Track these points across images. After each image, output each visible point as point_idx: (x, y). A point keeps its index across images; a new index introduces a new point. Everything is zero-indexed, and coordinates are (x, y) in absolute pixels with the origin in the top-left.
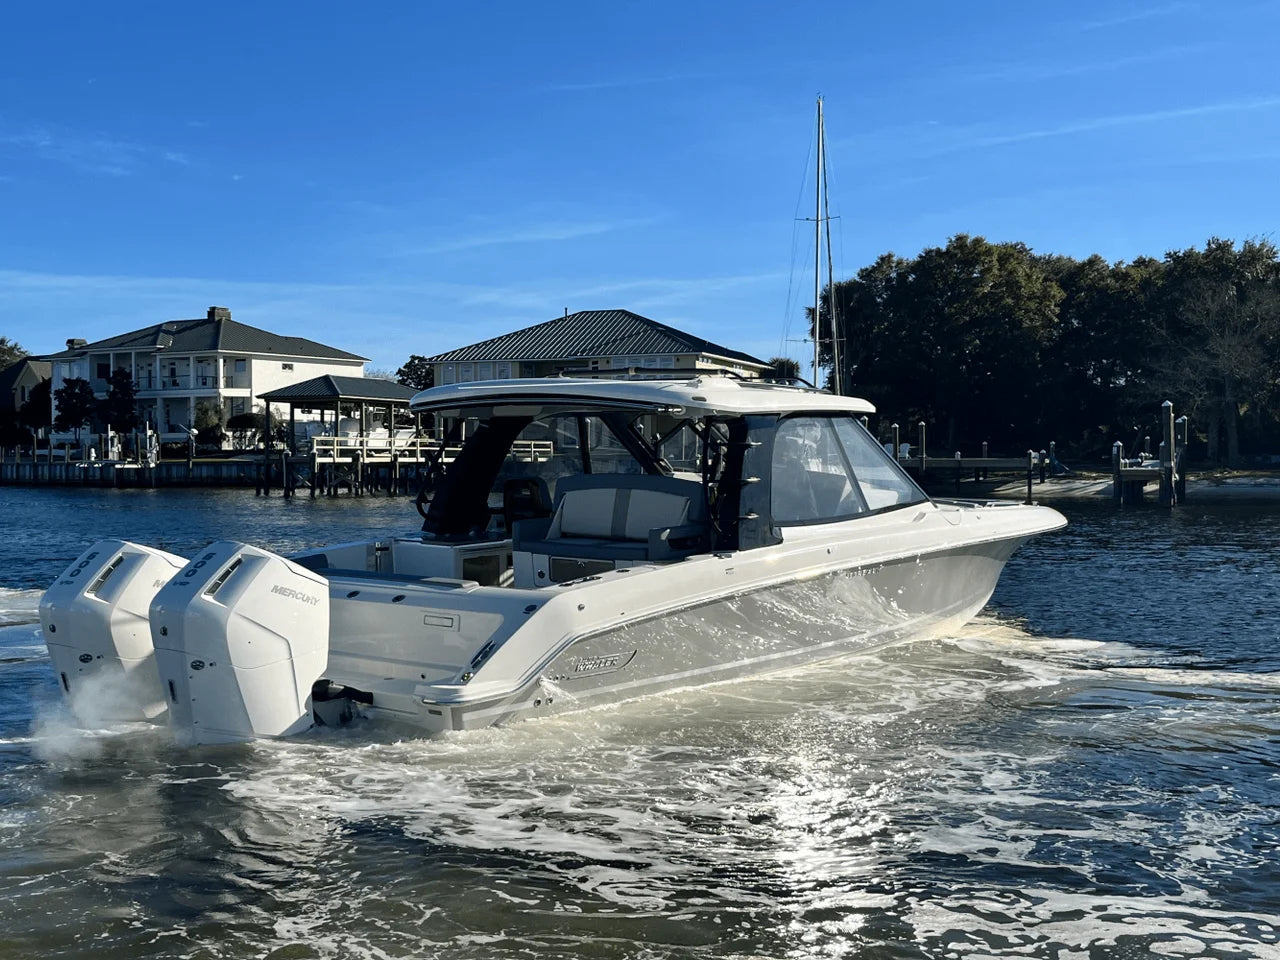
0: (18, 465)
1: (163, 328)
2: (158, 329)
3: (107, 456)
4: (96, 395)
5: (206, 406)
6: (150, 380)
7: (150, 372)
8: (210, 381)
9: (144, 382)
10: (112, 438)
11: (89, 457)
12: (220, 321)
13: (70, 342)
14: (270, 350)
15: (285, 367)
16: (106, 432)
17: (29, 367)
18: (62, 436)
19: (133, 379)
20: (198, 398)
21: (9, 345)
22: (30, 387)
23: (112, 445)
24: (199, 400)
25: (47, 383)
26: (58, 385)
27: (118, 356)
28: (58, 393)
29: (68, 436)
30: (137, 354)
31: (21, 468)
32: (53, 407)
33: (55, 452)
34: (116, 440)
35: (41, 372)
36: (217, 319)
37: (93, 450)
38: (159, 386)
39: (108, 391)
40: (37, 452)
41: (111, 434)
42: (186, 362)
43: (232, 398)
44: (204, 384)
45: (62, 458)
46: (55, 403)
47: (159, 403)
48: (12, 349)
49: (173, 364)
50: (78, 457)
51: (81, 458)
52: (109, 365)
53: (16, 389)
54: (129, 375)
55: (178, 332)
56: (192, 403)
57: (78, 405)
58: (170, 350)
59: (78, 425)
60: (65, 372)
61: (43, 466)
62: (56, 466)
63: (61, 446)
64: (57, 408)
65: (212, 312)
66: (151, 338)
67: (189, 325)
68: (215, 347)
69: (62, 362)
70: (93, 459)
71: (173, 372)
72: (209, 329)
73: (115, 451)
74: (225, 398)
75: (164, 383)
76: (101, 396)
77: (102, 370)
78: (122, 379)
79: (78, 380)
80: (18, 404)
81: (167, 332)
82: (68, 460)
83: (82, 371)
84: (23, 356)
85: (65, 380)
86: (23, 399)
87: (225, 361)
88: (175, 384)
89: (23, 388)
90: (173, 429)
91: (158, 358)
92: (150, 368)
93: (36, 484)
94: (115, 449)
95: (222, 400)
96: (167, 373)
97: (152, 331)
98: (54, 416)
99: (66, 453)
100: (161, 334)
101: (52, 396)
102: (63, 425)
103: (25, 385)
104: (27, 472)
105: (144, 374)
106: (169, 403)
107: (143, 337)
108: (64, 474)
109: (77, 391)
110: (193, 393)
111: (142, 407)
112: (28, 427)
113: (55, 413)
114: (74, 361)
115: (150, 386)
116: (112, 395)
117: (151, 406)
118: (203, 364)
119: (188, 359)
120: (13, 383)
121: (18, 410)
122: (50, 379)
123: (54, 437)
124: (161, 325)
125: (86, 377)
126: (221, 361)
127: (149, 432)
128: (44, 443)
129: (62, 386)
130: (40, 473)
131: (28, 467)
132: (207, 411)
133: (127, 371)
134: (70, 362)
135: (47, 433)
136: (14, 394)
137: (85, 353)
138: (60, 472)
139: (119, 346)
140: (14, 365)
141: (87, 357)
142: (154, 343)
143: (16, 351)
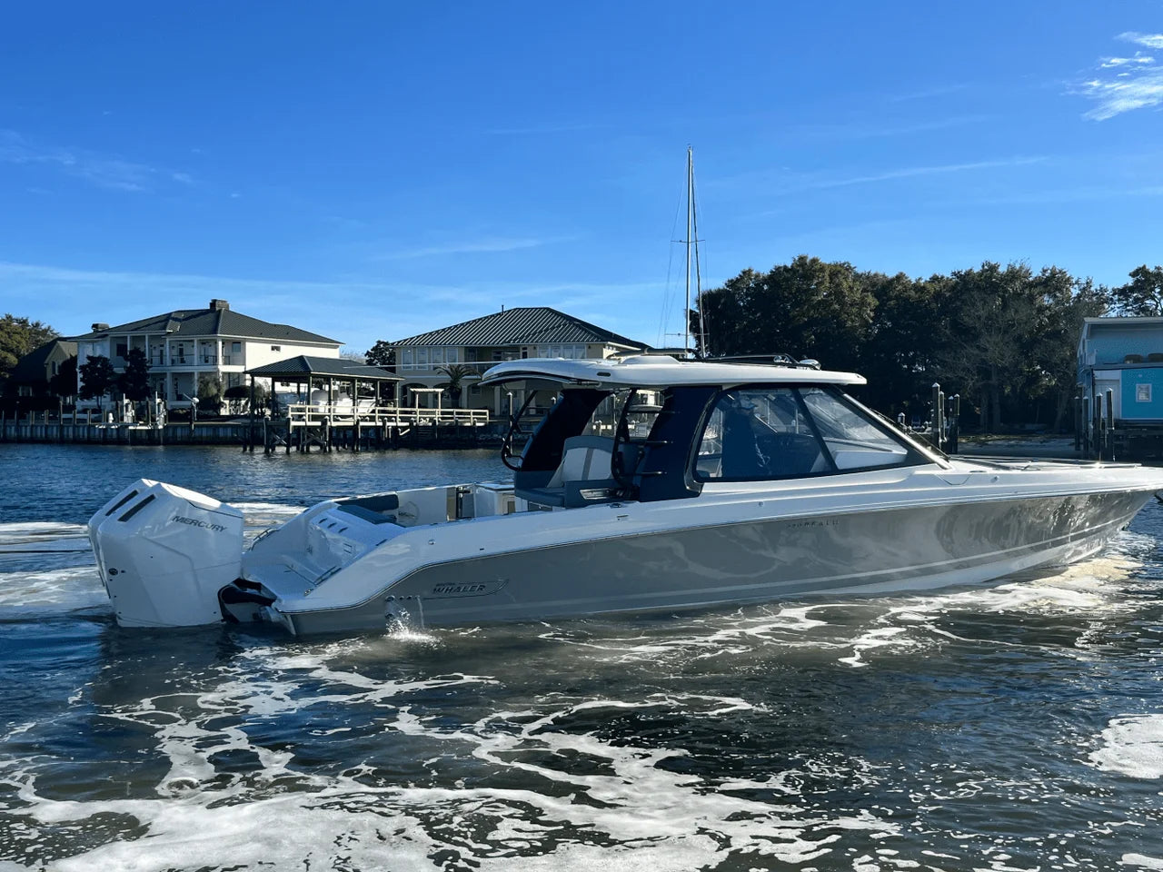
0: (47, 427)
1: (172, 316)
2: (168, 317)
3: (122, 419)
4: (115, 369)
5: (208, 379)
6: (162, 358)
7: (162, 351)
8: (211, 359)
9: (156, 360)
10: (127, 405)
11: (108, 420)
12: (220, 311)
13: (95, 326)
14: (261, 335)
15: (273, 349)
16: (122, 400)
17: (59, 346)
18: (86, 403)
19: (147, 357)
20: (201, 373)
21: (43, 327)
22: (59, 362)
23: (127, 411)
24: (202, 375)
25: (74, 360)
26: (82, 361)
27: (133, 338)
28: (81, 367)
29: (92, 403)
30: (152, 337)
31: (50, 429)
32: (79, 380)
33: (78, 416)
34: (130, 407)
35: (69, 350)
36: (217, 309)
37: (111, 415)
38: (168, 362)
39: (125, 367)
40: (64, 416)
41: (126, 401)
42: (191, 344)
43: (229, 373)
44: (207, 361)
45: (84, 421)
46: (80, 376)
47: (169, 376)
48: (46, 331)
49: (181, 345)
50: (98, 420)
51: (100, 421)
52: (126, 346)
53: (47, 364)
54: (144, 354)
55: (186, 319)
56: (196, 377)
57: (99, 378)
58: (177, 334)
59: (100, 394)
60: (89, 350)
61: (68, 427)
62: (79, 427)
63: (84, 411)
64: (82, 380)
65: (213, 304)
66: (162, 324)
67: (194, 314)
68: (215, 331)
69: (89, 342)
70: (111, 422)
71: (181, 351)
72: (211, 317)
73: (129, 415)
74: (224, 373)
75: (173, 361)
76: (119, 370)
77: (121, 349)
78: (137, 356)
79: (100, 358)
80: (49, 376)
81: (175, 319)
82: (89, 423)
83: (103, 350)
84: (56, 337)
85: (89, 358)
86: (54, 373)
87: (223, 343)
88: (183, 361)
89: (54, 364)
90: (180, 398)
91: (168, 340)
92: (162, 348)
93: (62, 442)
94: (129, 414)
95: (221, 375)
96: (175, 352)
97: (163, 318)
98: (79, 387)
99: (88, 416)
100: (171, 321)
101: (77, 370)
102: (86, 394)
103: (55, 360)
104: (55, 432)
105: (156, 353)
106: (176, 376)
107: (157, 323)
108: (86, 435)
109: (99, 366)
110: (196, 369)
111: (154, 379)
112: (58, 395)
113: (80, 384)
114: (96, 341)
115: (162, 363)
116: (128, 370)
117: (163, 379)
118: (207, 346)
119: (192, 341)
120: (46, 358)
121: (49, 381)
122: (76, 356)
123: (80, 404)
124: (171, 313)
125: (107, 355)
126: (220, 343)
127: (158, 400)
128: (69, 409)
129: (86, 362)
130: (65, 433)
131: (55, 428)
132: (208, 383)
133: (142, 350)
134: (93, 342)
135: (74, 401)
136: (46, 368)
137: (107, 335)
138: (83, 433)
139: (136, 330)
140: (47, 344)
141: (108, 338)
142: (164, 328)
143: (49, 333)
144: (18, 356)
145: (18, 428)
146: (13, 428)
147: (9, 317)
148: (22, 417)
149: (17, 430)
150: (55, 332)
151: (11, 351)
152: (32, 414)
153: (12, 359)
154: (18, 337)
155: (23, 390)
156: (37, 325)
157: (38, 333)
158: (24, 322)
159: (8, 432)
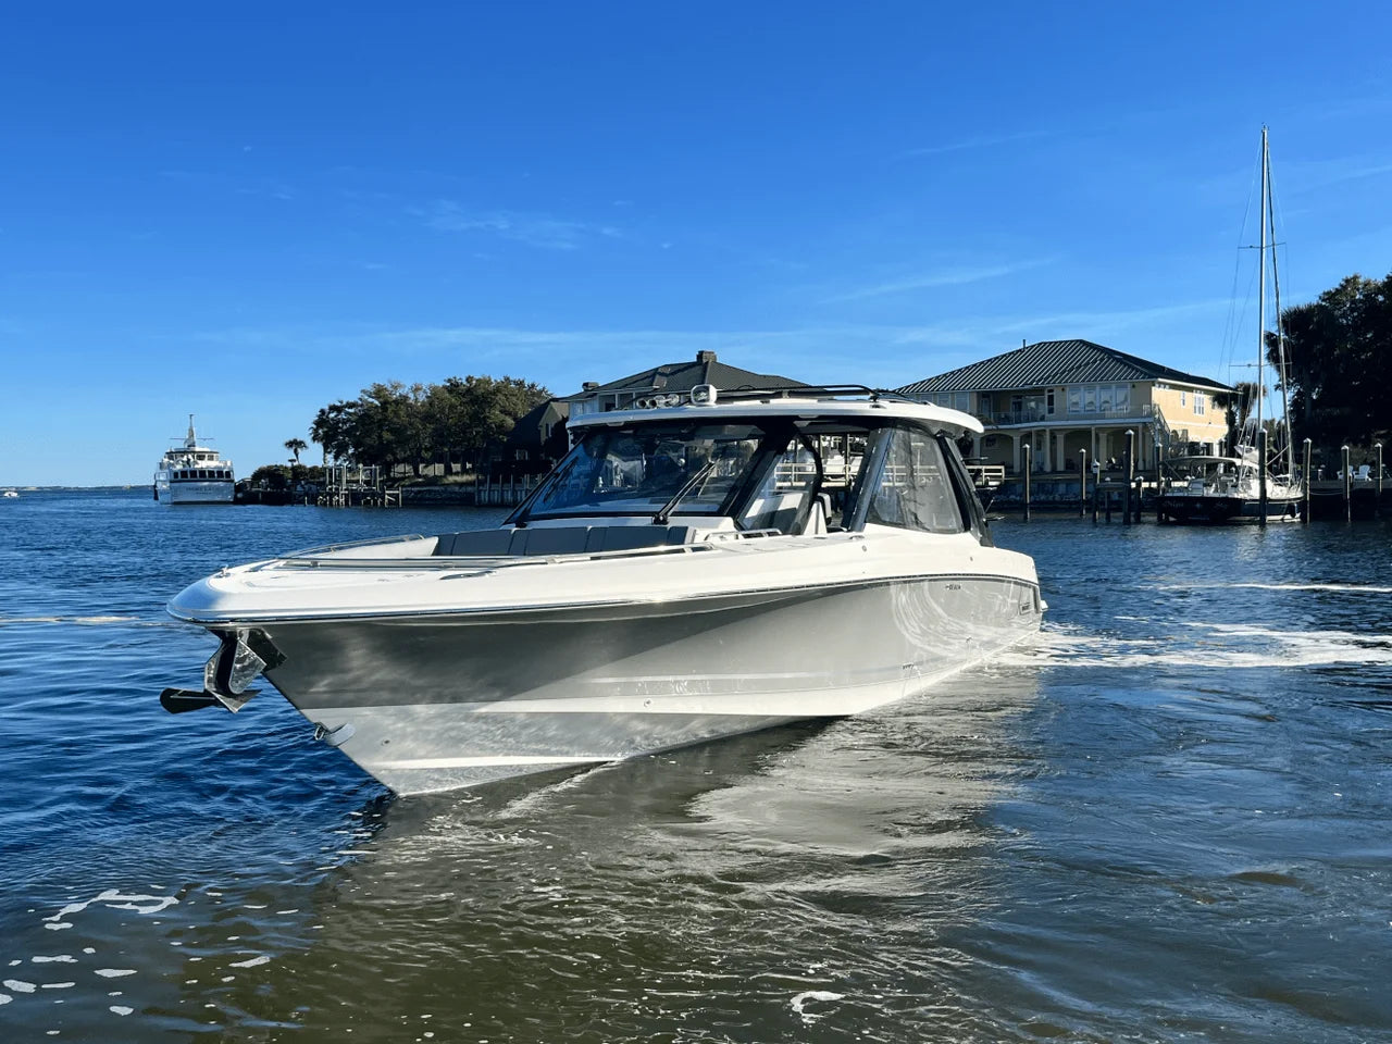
1: (659, 371)
2: (655, 373)
12: (707, 363)
13: (586, 385)
17: (552, 407)
21: (538, 388)
22: (552, 424)
25: (565, 421)
27: (622, 396)
30: (638, 395)
35: (560, 410)
36: (704, 361)
46: (571, 437)
48: (541, 392)
52: (614, 404)
53: (541, 426)
55: (672, 374)
58: (664, 390)
60: (579, 410)
64: (573, 442)
65: (700, 356)
66: (648, 380)
67: (677, 368)
68: (703, 382)
69: (577, 402)
72: (698, 370)
80: (543, 438)
81: (662, 374)
84: (550, 397)
86: (547, 433)
89: (547, 425)
94: (618, 477)
97: (651, 374)
100: (657, 376)
101: (568, 431)
103: (548, 421)
107: (643, 379)
112: (551, 458)
114: (587, 401)
120: (540, 420)
121: (543, 443)
122: (567, 417)
124: (657, 369)
134: (583, 402)
136: (540, 431)
137: (596, 394)
139: (623, 387)
140: (541, 406)
141: (598, 397)
142: (651, 384)
143: (543, 394)
144: (515, 419)
145: (514, 492)
147: (507, 379)
148: (518, 480)
149: (513, 495)
150: (548, 393)
151: (508, 414)
152: (527, 477)
153: (510, 422)
154: (514, 399)
155: (519, 453)
156: (533, 386)
157: (533, 394)
158: (520, 384)
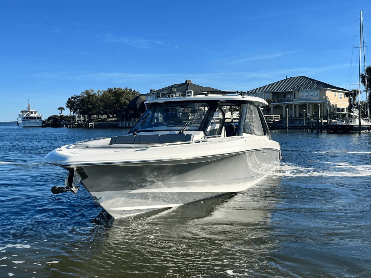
1: (174, 86)
3: (159, 121)
11: (155, 121)
12: (189, 83)
13: (151, 90)
16: (159, 114)
17: (140, 97)
21: (136, 91)
22: (141, 103)
27: (162, 94)
34: (161, 116)
35: (143, 98)
36: (188, 83)
48: (137, 92)
52: (160, 96)
55: (177, 87)
58: (175, 92)
60: (149, 98)
64: (147, 108)
65: (186, 81)
66: (170, 89)
67: (179, 85)
68: (187, 90)
69: (149, 95)
72: (186, 86)
80: (138, 107)
81: (175, 87)
86: (139, 106)
89: (139, 103)
94: (161, 119)
97: (171, 87)
100: (173, 88)
103: (139, 102)
107: (169, 88)
112: (140, 113)
114: (151, 95)
120: (137, 101)
121: (138, 108)
122: (145, 100)
124: (173, 85)
136: (137, 104)
137: (154, 93)
139: (163, 91)
140: (137, 97)
141: (154, 94)
142: (171, 90)
143: (138, 93)
145: (129, 124)
146: (127, 124)
147: (127, 88)
148: (130, 120)
149: (128, 124)
150: (140, 93)
151: (127, 99)
152: (133, 119)
153: (128, 102)
154: (129, 95)
155: (130, 111)
156: (135, 91)
157: (135, 93)
158: (131, 90)
159: (126, 125)
